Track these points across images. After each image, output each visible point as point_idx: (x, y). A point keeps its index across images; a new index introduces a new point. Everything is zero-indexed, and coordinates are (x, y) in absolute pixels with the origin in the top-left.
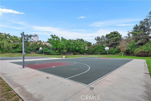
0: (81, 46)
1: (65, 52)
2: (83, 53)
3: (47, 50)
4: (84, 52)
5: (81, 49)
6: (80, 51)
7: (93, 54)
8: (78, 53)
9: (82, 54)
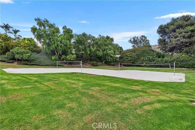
0: (107, 47)
1: (70, 60)
2: (113, 63)
3: (22, 53)
4: (113, 61)
5: (107, 54)
6: (105, 59)
7: (132, 66)
8: (100, 63)
9: (110, 65)
